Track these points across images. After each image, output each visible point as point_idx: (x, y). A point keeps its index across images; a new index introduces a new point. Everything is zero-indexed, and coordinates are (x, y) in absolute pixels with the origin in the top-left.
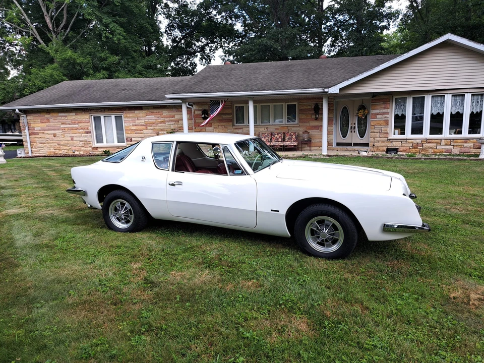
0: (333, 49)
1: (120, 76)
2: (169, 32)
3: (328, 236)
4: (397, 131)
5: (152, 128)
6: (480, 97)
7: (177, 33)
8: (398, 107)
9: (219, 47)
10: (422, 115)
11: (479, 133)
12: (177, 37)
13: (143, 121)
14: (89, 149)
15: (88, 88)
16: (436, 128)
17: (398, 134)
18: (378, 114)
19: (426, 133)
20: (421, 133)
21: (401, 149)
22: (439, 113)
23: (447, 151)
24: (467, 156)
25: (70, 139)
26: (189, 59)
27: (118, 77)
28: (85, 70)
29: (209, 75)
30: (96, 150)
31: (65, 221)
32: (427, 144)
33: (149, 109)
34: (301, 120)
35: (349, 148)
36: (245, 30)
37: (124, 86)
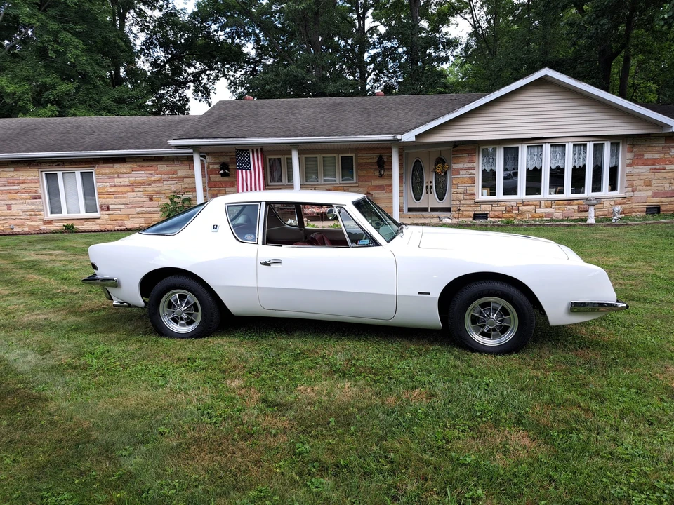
0: (377, 84)
1: (77, 113)
2: (146, 51)
3: (498, 323)
4: (485, 192)
5: (141, 189)
6: (582, 147)
7: (159, 53)
8: (485, 160)
9: (220, 75)
10: (516, 171)
11: (583, 192)
12: (159, 59)
13: (127, 180)
14: (38, 223)
15: (31, 130)
16: (533, 188)
17: (487, 195)
18: (461, 169)
19: (522, 194)
20: (516, 193)
21: (492, 215)
22: (535, 168)
23: (548, 215)
24: (572, 221)
25: (5, 208)
26: (176, 91)
27: (74, 115)
28: (20, 103)
29: (226, 114)
30: (51, 224)
31: (76, 328)
32: (523, 207)
33: (136, 162)
34: (360, 178)
35: (425, 214)
36: (258, 55)
37: (91, 128)
